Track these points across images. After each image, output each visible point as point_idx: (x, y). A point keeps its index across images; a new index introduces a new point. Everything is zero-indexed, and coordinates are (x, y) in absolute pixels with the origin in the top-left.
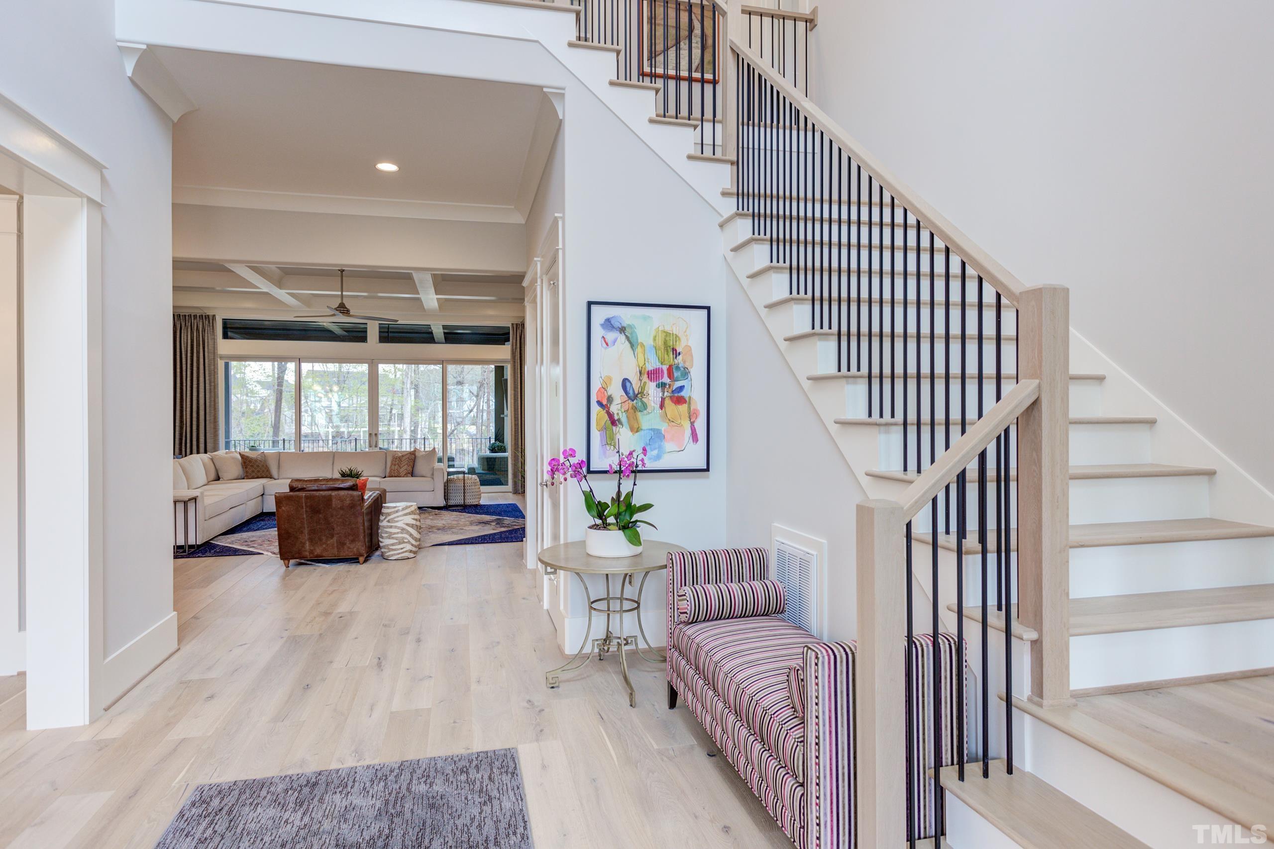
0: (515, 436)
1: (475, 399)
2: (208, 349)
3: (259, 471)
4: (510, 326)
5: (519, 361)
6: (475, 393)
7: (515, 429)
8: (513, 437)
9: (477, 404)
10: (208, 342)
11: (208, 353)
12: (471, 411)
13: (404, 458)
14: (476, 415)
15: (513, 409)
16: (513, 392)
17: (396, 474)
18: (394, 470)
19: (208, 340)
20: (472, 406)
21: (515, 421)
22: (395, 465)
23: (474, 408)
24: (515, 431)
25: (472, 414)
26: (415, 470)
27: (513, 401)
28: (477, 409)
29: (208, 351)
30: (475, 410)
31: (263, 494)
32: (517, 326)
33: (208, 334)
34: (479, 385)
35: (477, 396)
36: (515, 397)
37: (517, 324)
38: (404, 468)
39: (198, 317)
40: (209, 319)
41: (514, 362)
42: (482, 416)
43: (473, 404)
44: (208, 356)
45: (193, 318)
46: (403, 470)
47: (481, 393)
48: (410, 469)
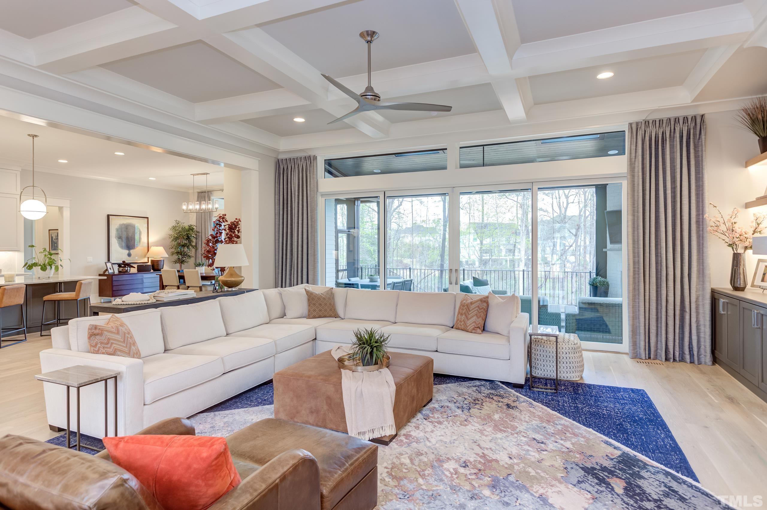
0: (634, 278)
1: (574, 238)
2: (310, 187)
3: (320, 310)
4: (626, 129)
5: (640, 174)
6: (574, 233)
7: (634, 268)
8: (631, 279)
9: (576, 241)
10: (310, 181)
11: (310, 191)
12: (571, 246)
13: (473, 306)
14: (574, 249)
15: (631, 241)
16: (630, 217)
17: (463, 327)
18: (461, 322)
19: (310, 179)
20: (572, 243)
21: (634, 257)
22: (462, 314)
23: (573, 243)
24: (634, 271)
25: (572, 248)
26: (487, 324)
27: (630, 230)
28: (576, 245)
29: (310, 189)
30: (574, 245)
31: (316, 339)
32: (637, 126)
33: (310, 173)
34: (577, 227)
35: (576, 235)
36: (634, 224)
37: (637, 124)
38: (473, 321)
39: (303, 159)
40: (311, 160)
41: (633, 176)
42: (580, 250)
43: (572, 241)
44: (310, 194)
45: (299, 160)
46: (471, 323)
47: (578, 233)
48: (480, 321)
